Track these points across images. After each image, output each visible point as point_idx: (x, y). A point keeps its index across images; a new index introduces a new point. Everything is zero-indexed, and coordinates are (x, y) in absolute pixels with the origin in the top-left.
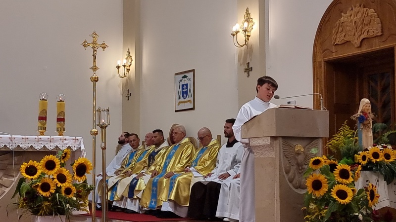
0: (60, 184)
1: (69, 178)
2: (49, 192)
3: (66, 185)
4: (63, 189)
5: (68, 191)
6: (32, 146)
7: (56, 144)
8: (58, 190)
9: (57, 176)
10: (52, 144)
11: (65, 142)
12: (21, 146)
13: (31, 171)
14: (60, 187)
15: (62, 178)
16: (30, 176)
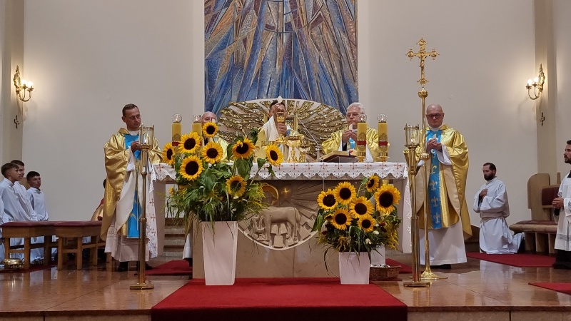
0: (357, 216)
1: (370, 210)
2: (344, 225)
3: (365, 216)
4: (360, 222)
5: (366, 224)
6: (346, 174)
7: (375, 171)
8: (354, 222)
9: (356, 207)
10: (370, 171)
11: (386, 169)
12: (335, 174)
13: (329, 201)
14: (358, 219)
15: (361, 209)
16: (328, 206)
